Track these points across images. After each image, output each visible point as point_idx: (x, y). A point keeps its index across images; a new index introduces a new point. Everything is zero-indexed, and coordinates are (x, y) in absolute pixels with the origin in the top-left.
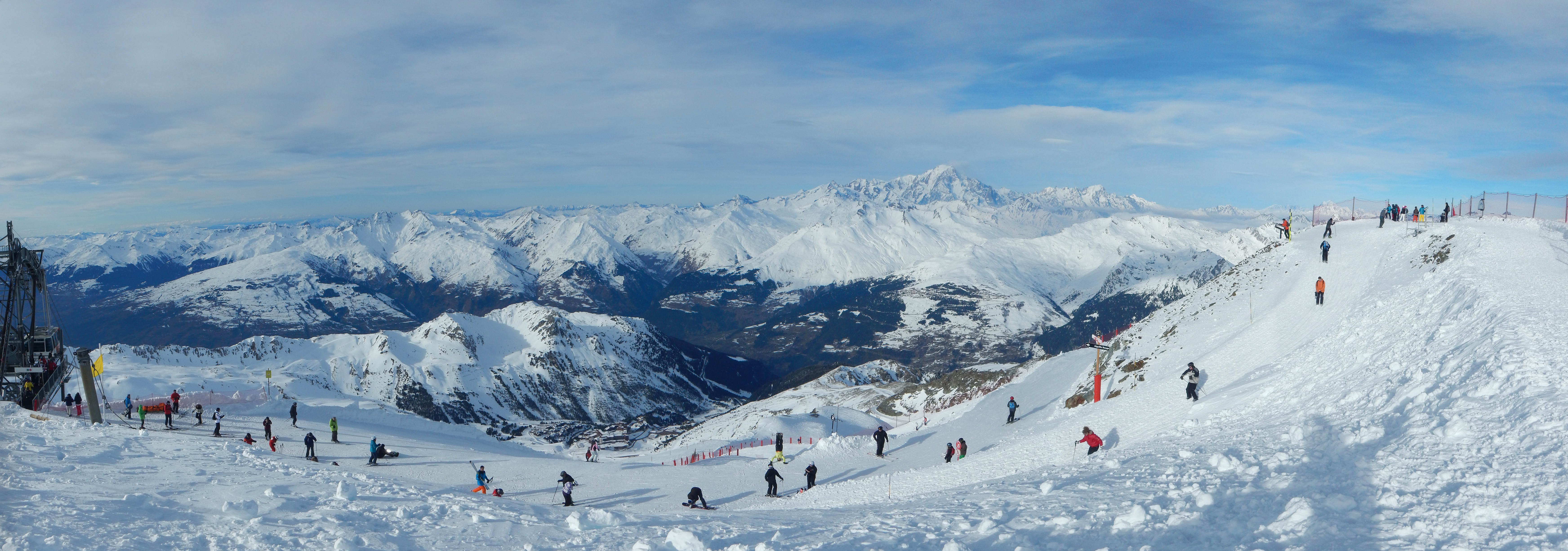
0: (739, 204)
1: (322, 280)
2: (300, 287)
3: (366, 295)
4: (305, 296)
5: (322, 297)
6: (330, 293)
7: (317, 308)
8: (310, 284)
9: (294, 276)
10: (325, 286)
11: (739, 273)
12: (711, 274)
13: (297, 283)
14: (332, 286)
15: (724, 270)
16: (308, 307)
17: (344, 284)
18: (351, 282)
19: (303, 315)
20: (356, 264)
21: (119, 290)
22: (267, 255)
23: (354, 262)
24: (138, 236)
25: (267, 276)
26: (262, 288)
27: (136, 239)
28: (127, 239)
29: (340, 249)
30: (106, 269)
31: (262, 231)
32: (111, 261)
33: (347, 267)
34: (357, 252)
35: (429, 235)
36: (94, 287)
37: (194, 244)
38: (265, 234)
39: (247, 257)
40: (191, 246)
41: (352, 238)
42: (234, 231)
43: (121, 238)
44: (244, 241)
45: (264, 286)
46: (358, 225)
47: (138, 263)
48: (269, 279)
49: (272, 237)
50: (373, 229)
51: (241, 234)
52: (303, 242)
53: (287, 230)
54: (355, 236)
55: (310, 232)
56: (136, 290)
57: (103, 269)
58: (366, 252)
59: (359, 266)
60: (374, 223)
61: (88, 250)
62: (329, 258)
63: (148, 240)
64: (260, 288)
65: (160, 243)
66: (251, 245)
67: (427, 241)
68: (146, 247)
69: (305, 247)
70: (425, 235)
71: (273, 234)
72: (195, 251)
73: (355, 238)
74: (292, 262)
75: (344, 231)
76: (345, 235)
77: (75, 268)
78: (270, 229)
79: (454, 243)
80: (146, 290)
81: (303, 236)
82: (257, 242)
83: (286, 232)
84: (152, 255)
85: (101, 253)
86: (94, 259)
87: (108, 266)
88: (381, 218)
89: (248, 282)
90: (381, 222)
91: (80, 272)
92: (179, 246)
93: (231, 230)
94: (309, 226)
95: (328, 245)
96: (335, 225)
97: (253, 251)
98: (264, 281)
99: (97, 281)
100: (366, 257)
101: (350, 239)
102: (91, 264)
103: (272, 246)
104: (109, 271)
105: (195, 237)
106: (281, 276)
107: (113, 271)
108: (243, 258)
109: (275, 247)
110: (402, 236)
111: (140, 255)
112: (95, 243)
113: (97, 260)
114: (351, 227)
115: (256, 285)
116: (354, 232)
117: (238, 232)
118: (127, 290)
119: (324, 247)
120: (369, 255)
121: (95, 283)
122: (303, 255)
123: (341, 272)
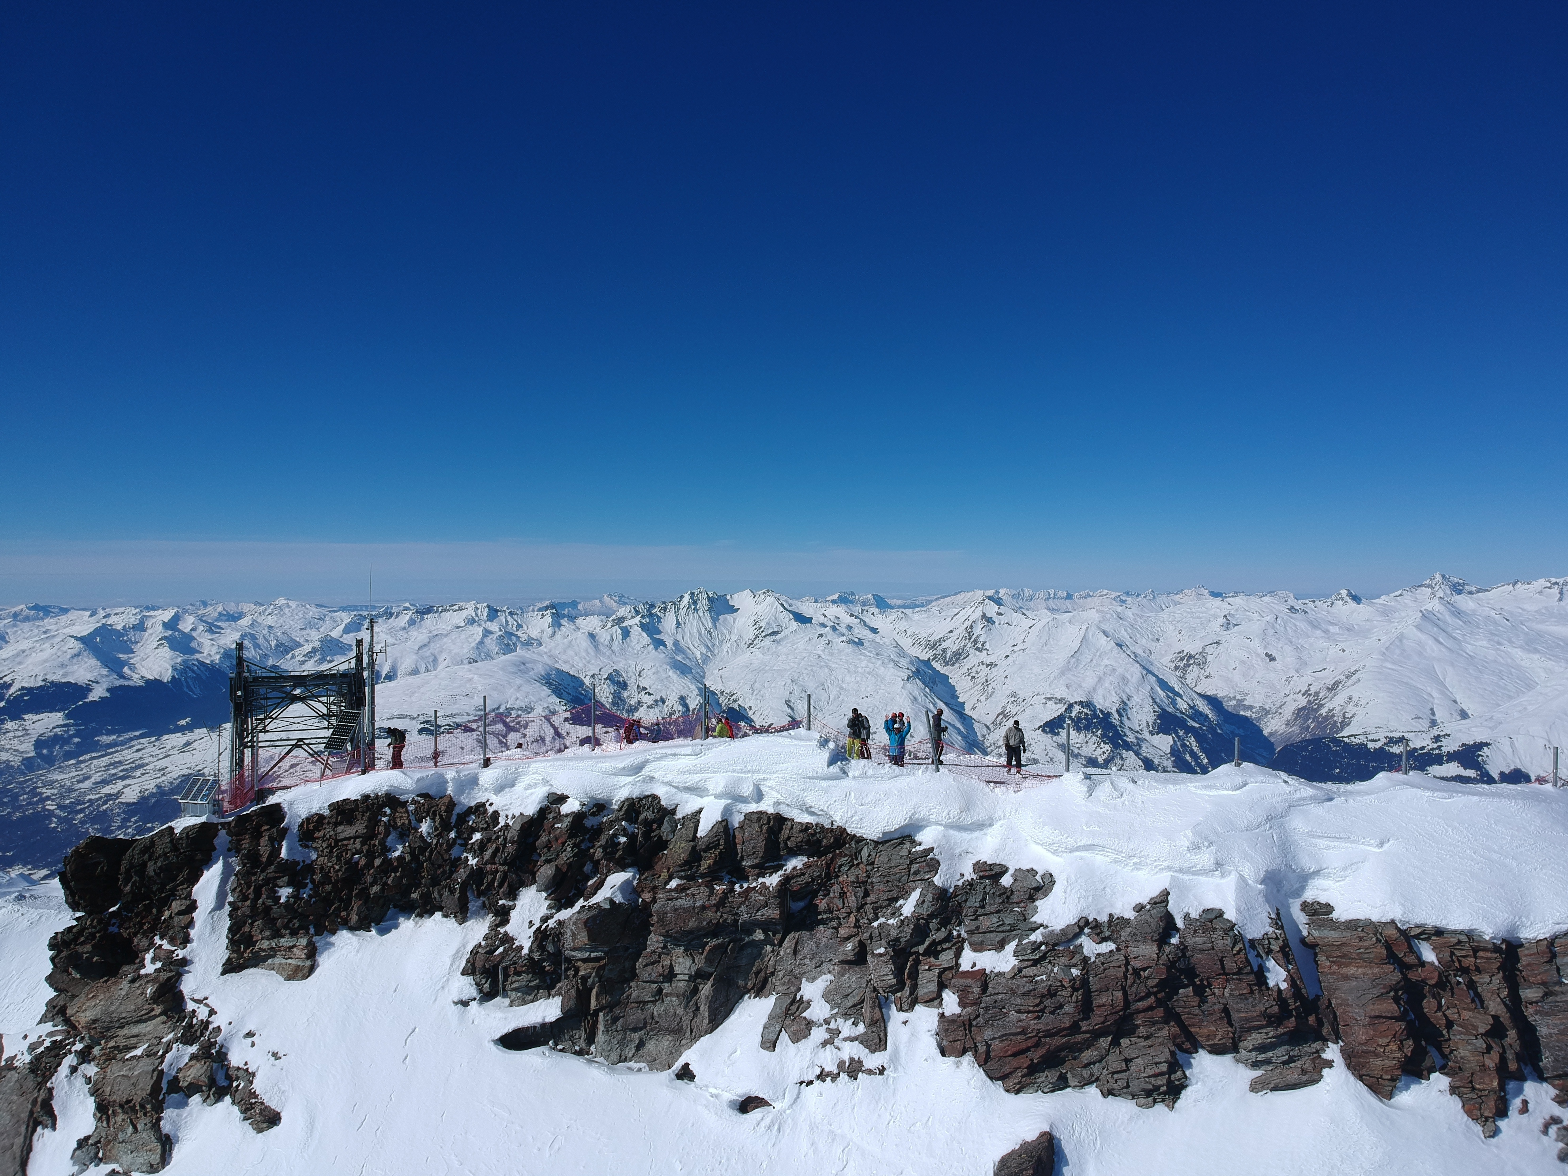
0: (1440, 594)
1: (576, 720)
2: (532, 731)
8: (552, 726)
9: (521, 709)
11: (1439, 747)
12: (1371, 745)
13: (526, 727)
15: (1402, 739)
20: (644, 689)
21: (122, 738)
22: (467, 667)
23: (641, 685)
24: (176, 619)
25: (467, 709)
26: (451, 733)
27: (171, 625)
28: (148, 624)
29: (615, 659)
30: (91, 690)
31: (458, 618)
32: (105, 671)
33: (625, 694)
34: (647, 667)
35: (786, 637)
36: (57, 730)
37: (307, 641)
38: (463, 624)
39: (423, 669)
40: (299, 645)
41: (640, 638)
42: (397, 616)
43: (134, 621)
44: (419, 636)
45: (457, 728)
46: (651, 615)
47: (173, 677)
48: (468, 715)
49: (478, 632)
50: (678, 624)
51: (412, 622)
52: (540, 644)
53: (509, 618)
54: (645, 635)
55: (556, 624)
56: (166, 737)
57: (82, 690)
58: (665, 666)
59: (650, 694)
60: (682, 612)
61: (47, 645)
62: (593, 676)
63: (201, 628)
64: (449, 733)
65: (230, 634)
66: (432, 645)
67: (782, 649)
68: (194, 644)
69: (546, 653)
70: (779, 637)
71: (480, 625)
72: (309, 655)
73: (645, 639)
74: (518, 681)
75: (624, 625)
76: (626, 633)
77: (11, 685)
78: (474, 615)
79: (832, 654)
80: (189, 736)
81: (542, 632)
82: (445, 640)
83: (507, 622)
84: (208, 662)
85: (78, 655)
86: (62, 666)
87: (97, 682)
88: (695, 603)
89: (422, 720)
90: (696, 610)
91: (25, 695)
92: (273, 643)
93: (391, 614)
94: (554, 611)
95: (592, 651)
96: (606, 613)
97: (438, 656)
98: (458, 720)
99: (68, 717)
100: (664, 675)
101: (635, 641)
102: (51, 678)
103: (478, 648)
104: (97, 694)
105: (310, 625)
106: (493, 710)
107: (108, 695)
108: (415, 672)
109: (485, 650)
110: (734, 638)
111: (179, 660)
112: (65, 631)
113: (70, 669)
114: (638, 618)
115: (440, 727)
116: (643, 627)
117: (405, 618)
118: (142, 736)
119: (584, 654)
120: (671, 673)
121: (61, 722)
122: (540, 669)
123: (614, 704)
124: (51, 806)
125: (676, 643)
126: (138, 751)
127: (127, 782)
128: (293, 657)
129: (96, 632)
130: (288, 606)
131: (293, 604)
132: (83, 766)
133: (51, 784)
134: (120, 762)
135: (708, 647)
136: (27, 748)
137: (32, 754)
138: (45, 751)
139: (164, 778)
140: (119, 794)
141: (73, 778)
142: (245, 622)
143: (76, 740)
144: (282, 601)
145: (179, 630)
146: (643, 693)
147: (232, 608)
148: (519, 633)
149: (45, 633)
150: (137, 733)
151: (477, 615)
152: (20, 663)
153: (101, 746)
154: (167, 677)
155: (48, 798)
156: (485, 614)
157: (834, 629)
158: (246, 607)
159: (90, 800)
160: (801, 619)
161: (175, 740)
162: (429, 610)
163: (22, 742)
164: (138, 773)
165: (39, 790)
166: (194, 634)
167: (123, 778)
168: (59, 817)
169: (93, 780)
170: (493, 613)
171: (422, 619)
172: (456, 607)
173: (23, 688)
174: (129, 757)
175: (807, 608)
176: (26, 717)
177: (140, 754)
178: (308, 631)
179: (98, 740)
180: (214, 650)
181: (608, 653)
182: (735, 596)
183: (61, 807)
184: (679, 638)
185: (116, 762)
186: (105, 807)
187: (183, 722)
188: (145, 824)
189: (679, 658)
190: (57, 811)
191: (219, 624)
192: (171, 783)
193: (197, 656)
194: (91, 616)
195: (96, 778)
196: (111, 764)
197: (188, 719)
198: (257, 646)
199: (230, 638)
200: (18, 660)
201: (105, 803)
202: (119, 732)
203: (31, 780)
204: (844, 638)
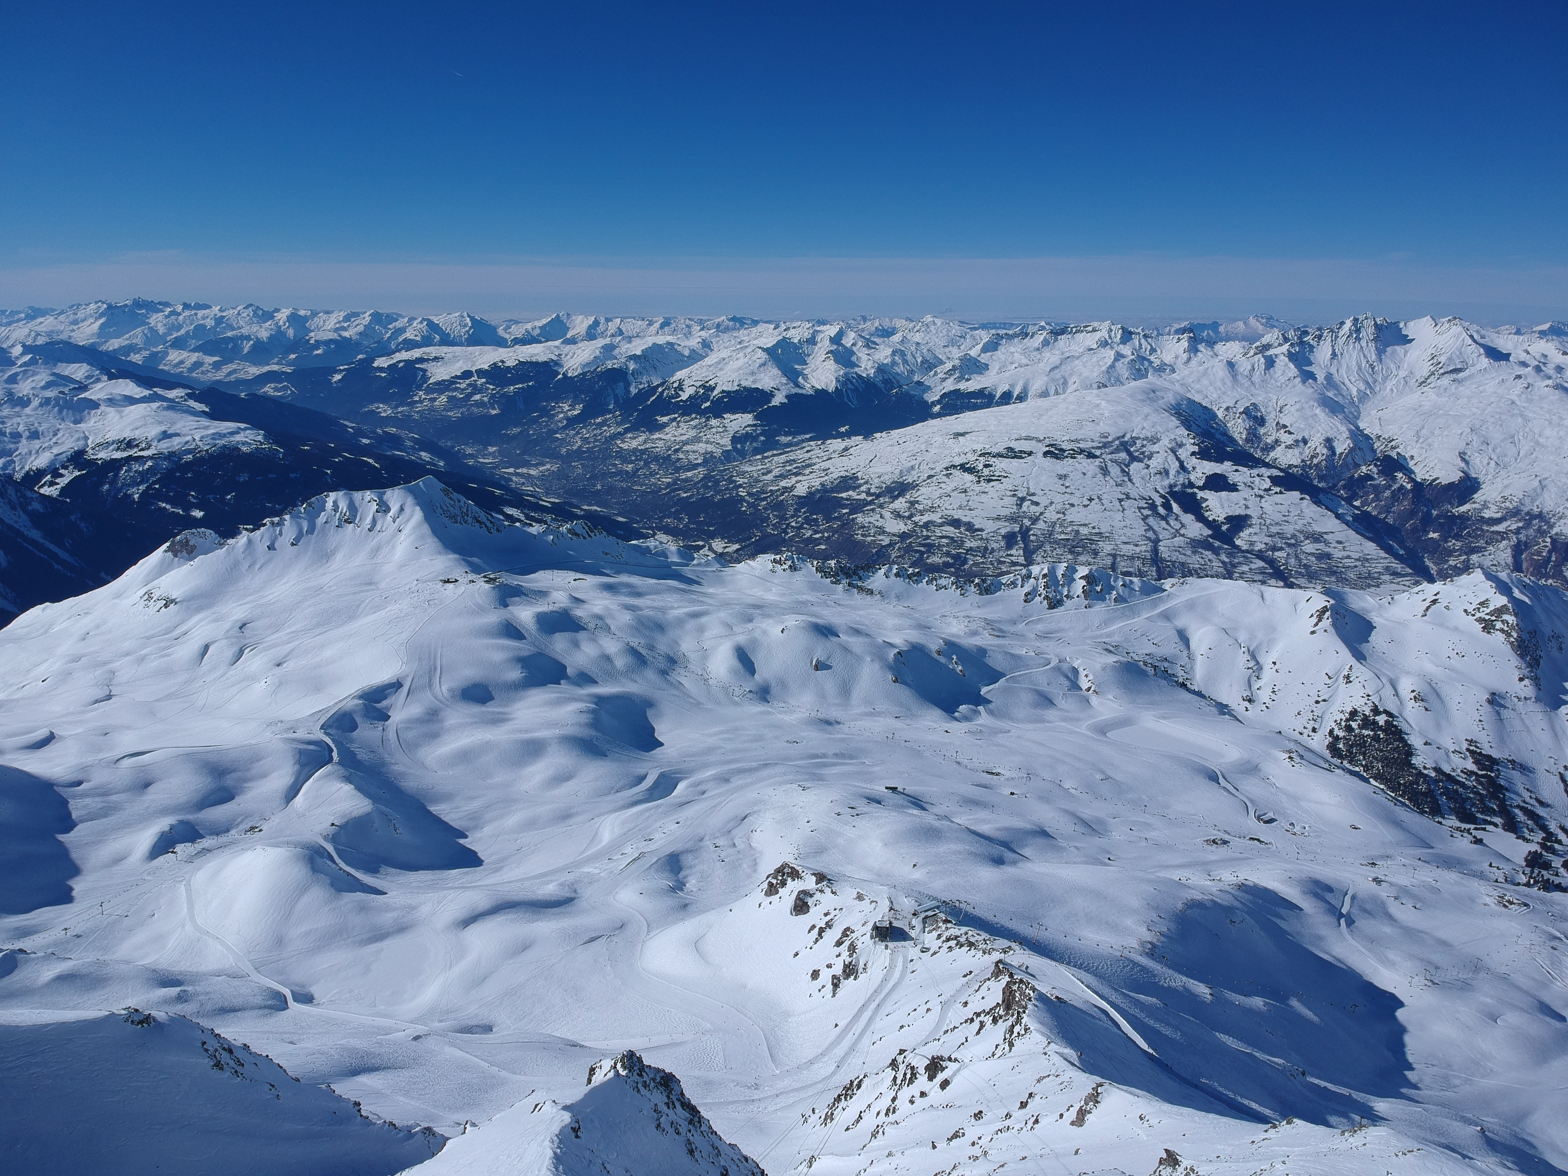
1: (1203, 454)
2: (1155, 463)
3: (1296, 494)
4: (1162, 485)
5: (1201, 488)
6: (1217, 483)
7: (1186, 511)
8: (1178, 459)
9: (1146, 439)
10: (1210, 468)
13: (1150, 456)
14: (1225, 468)
16: (1167, 506)
17: (1251, 467)
18: (1267, 465)
19: (1151, 521)
20: (1285, 426)
21: (796, 440)
22: (1095, 391)
23: (1281, 422)
24: (841, 334)
25: (1092, 435)
26: (1075, 458)
27: (836, 340)
28: (818, 338)
29: (1254, 391)
30: (773, 396)
31: (1090, 340)
32: (784, 380)
33: (1262, 431)
34: (1291, 402)
35: (1471, 376)
36: (748, 429)
37: (949, 358)
38: (1095, 346)
39: (1052, 392)
40: (942, 363)
41: (1285, 369)
42: (1032, 336)
43: (807, 335)
44: (1051, 357)
45: (1080, 454)
46: (1301, 343)
47: (837, 388)
48: (1093, 441)
49: (1109, 354)
50: (1334, 355)
51: (1046, 343)
52: (1173, 371)
53: (1143, 341)
54: (1292, 366)
55: (1193, 349)
56: (829, 441)
57: (768, 396)
58: (1312, 403)
59: (1290, 433)
60: (1341, 341)
61: (741, 355)
62: (1227, 409)
63: (860, 343)
64: (1072, 458)
65: (884, 350)
66: (1063, 367)
67: (1465, 390)
68: (854, 359)
69: (1178, 381)
70: (1461, 375)
71: (1112, 348)
72: (950, 373)
73: (1292, 370)
74: (1146, 410)
75: (1268, 353)
76: (1270, 363)
77: (714, 388)
78: (1107, 337)
79: (1530, 401)
80: (847, 442)
81: (1177, 357)
82: (1076, 362)
83: (1140, 345)
84: (865, 375)
85: (764, 364)
86: (753, 373)
87: (778, 390)
88: (1358, 331)
89: (1048, 443)
90: (1358, 339)
91: (723, 397)
92: (919, 360)
93: (1027, 335)
94: (1192, 335)
95: (1229, 381)
96: (1249, 338)
97: (1068, 379)
98: (1082, 445)
99: (756, 418)
100: (1309, 413)
101: (1279, 373)
102: (744, 384)
103: (1108, 372)
104: (778, 399)
105: (952, 342)
106: (1118, 438)
107: (786, 401)
108: (1045, 394)
109: (1115, 374)
110: (1402, 373)
111: (841, 373)
112: (755, 342)
113: (758, 376)
114: (1286, 346)
115: (1064, 451)
116: (1291, 356)
117: (1040, 338)
118: (810, 439)
119: (1219, 384)
120: (1318, 411)
121: (751, 423)
122: (1170, 398)
123: (1247, 440)
124: (742, 493)
125: (1329, 377)
126: (808, 451)
127: (799, 478)
128: (936, 374)
129: (779, 344)
130: (934, 324)
131: (938, 322)
132: (766, 461)
133: (743, 474)
134: (794, 460)
135: (1367, 383)
136: (726, 442)
137: (730, 448)
138: (739, 446)
139: (826, 478)
140: (793, 488)
141: (759, 470)
142: (897, 338)
143: (762, 438)
144: (929, 318)
145: (842, 345)
146: (1282, 431)
147: (887, 324)
148: (1152, 358)
149: (740, 343)
150: (808, 436)
151: (1110, 337)
152: (721, 369)
153: (780, 445)
154: (831, 388)
155: (740, 486)
156: (1119, 336)
157: (1538, 369)
158: (899, 323)
159: (771, 490)
160: (1496, 355)
161: (836, 444)
162: (1063, 332)
163: (722, 437)
164: (807, 471)
165: (734, 478)
166: (854, 349)
167: (796, 474)
168: (748, 502)
169: (773, 474)
170: (1127, 336)
171: (1056, 340)
172: (1090, 329)
173: (723, 391)
174: (801, 456)
175: (1504, 342)
176: (725, 416)
177: (809, 455)
178: (950, 348)
179: (778, 440)
180: (870, 364)
181: (1247, 384)
182: (1411, 324)
183: (750, 494)
184: (1333, 370)
185: (791, 460)
186: (782, 498)
187: (843, 429)
188: (812, 515)
189: (1330, 394)
190: (747, 498)
191: (875, 340)
192: (832, 482)
193: (856, 369)
194: (775, 328)
195: (776, 472)
196: (788, 461)
197: (847, 427)
198: (905, 362)
199: (883, 354)
200: (719, 366)
201: (782, 494)
202: (794, 434)
203: (728, 469)
204: (1550, 382)
